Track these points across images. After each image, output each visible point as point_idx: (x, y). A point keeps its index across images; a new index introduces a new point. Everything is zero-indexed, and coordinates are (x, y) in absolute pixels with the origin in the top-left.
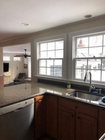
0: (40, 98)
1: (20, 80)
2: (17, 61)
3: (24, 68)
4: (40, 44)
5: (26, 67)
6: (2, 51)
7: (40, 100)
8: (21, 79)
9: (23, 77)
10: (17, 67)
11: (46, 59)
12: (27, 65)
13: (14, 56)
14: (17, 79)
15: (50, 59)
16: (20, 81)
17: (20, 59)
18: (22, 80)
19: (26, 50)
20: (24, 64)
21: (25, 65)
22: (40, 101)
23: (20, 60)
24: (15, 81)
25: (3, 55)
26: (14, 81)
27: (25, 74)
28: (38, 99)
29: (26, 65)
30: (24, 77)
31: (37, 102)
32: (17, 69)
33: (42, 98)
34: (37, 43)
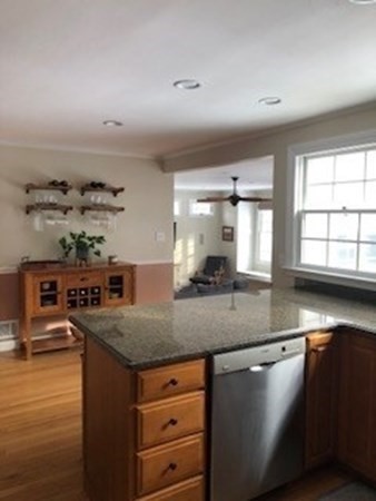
0: (321, 339)
1: (211, 279)
2: (201, 215)
3: (224, 239)
4: (305, 159)
5: (229, 235)
6: (173, 185)
7: (320, 345)
8: (214, 276)
9: (218, 269)
10: (202, 236)
11: (329, 212)
12: (232, 229)
13: (199, 201)
14: (200, 275)
15: (344, 211)
16: (209, 283)
17: (211, 210)
18: (218, 279)
19: (235, 179)
20: (224, 227)
21: (226, 230)
22: (321, 349)
23: (212, 214)
24: (194, 281)
25: (176, 195)
26: (191, 280)
27: (224, 258)
28: (316, 342)
29: (229, 231)
30: (222, 271)
31: (313, 350)
32: (202, 242)
33: (327, 341)
34: (297, 158)
